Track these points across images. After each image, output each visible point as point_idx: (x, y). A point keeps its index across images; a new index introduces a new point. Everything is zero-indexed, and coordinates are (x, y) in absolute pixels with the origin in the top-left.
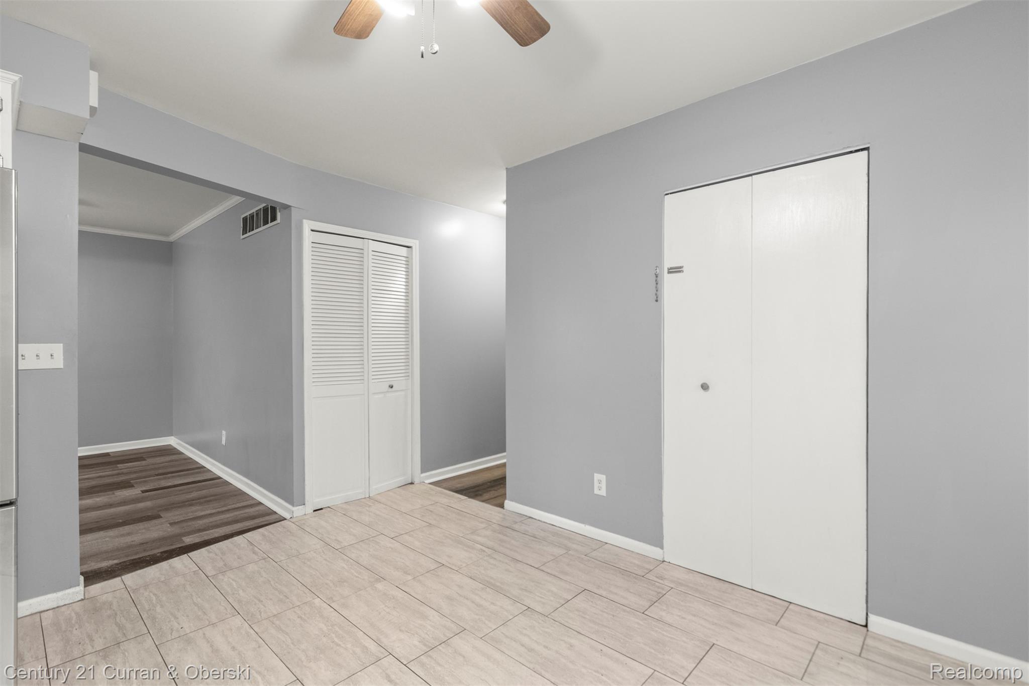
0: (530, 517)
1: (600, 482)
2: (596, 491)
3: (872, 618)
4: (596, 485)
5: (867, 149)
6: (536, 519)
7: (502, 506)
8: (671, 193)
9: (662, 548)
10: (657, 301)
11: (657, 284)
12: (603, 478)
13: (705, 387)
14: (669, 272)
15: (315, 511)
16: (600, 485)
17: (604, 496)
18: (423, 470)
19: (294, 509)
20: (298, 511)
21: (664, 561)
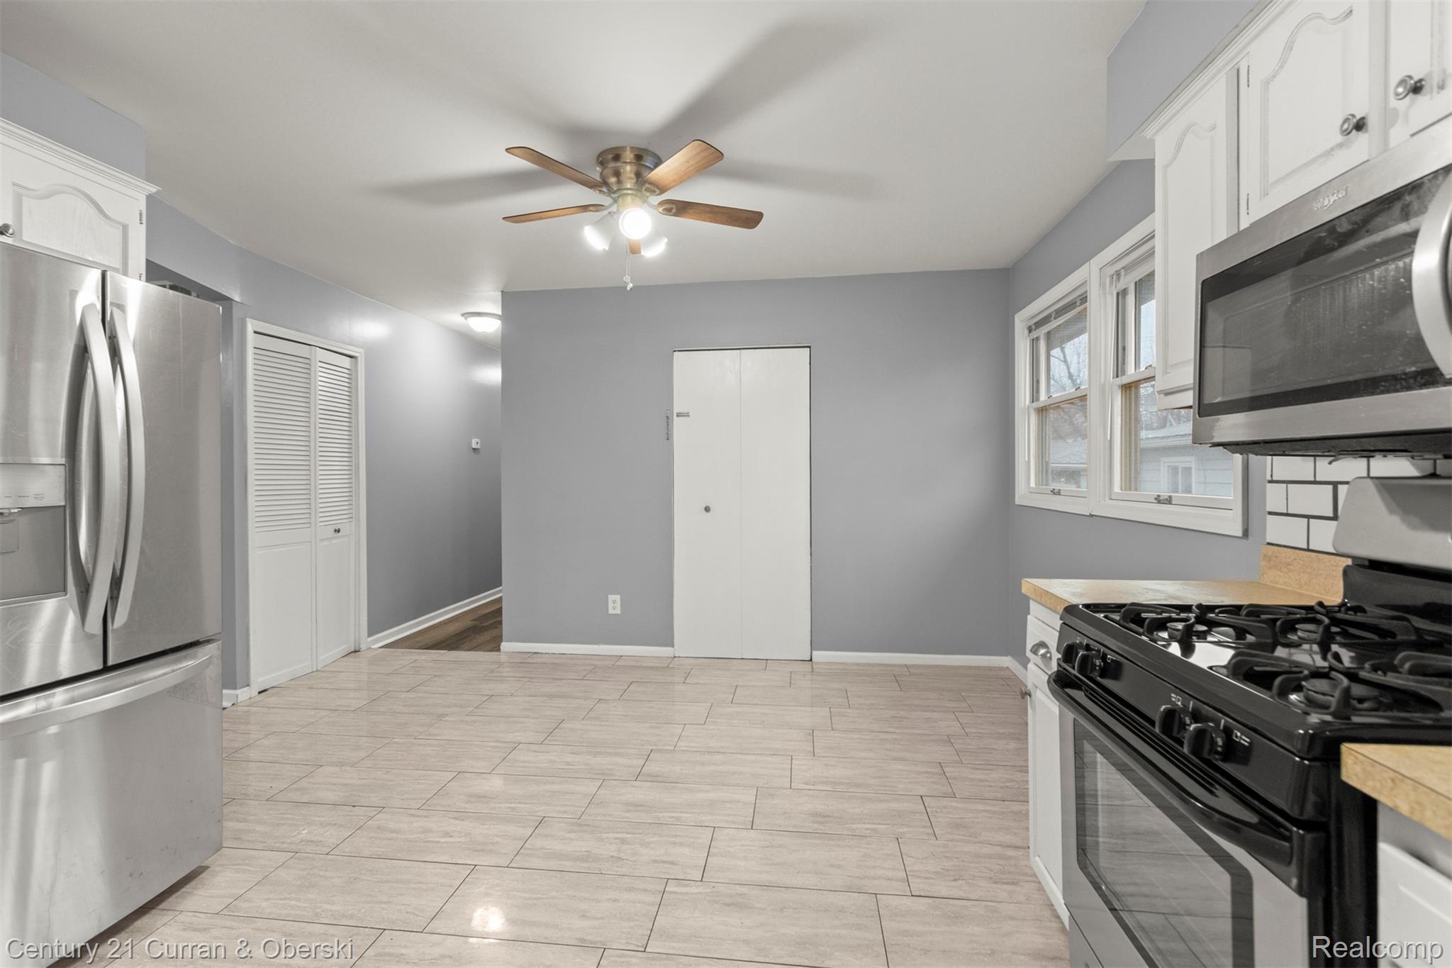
0: (535, 653)
1: (614, 602)
2: (611, 611)
3: (815, 653)
4: (611, 605)
5: (810, 347)
6: (542, 653)
7: (499, 650)
8: (679, 351)
9: (673, 646)
10: (668, 439)
11: (668, 425)
12: (618, 598)
13: (707, 509)
14: (678, 416)
15: (260, 693)
16: (615, 604)
17: (618, 615)
18: (370, 634)
19: (238, 692)
20: (243, 694)
21: (675, 657)
